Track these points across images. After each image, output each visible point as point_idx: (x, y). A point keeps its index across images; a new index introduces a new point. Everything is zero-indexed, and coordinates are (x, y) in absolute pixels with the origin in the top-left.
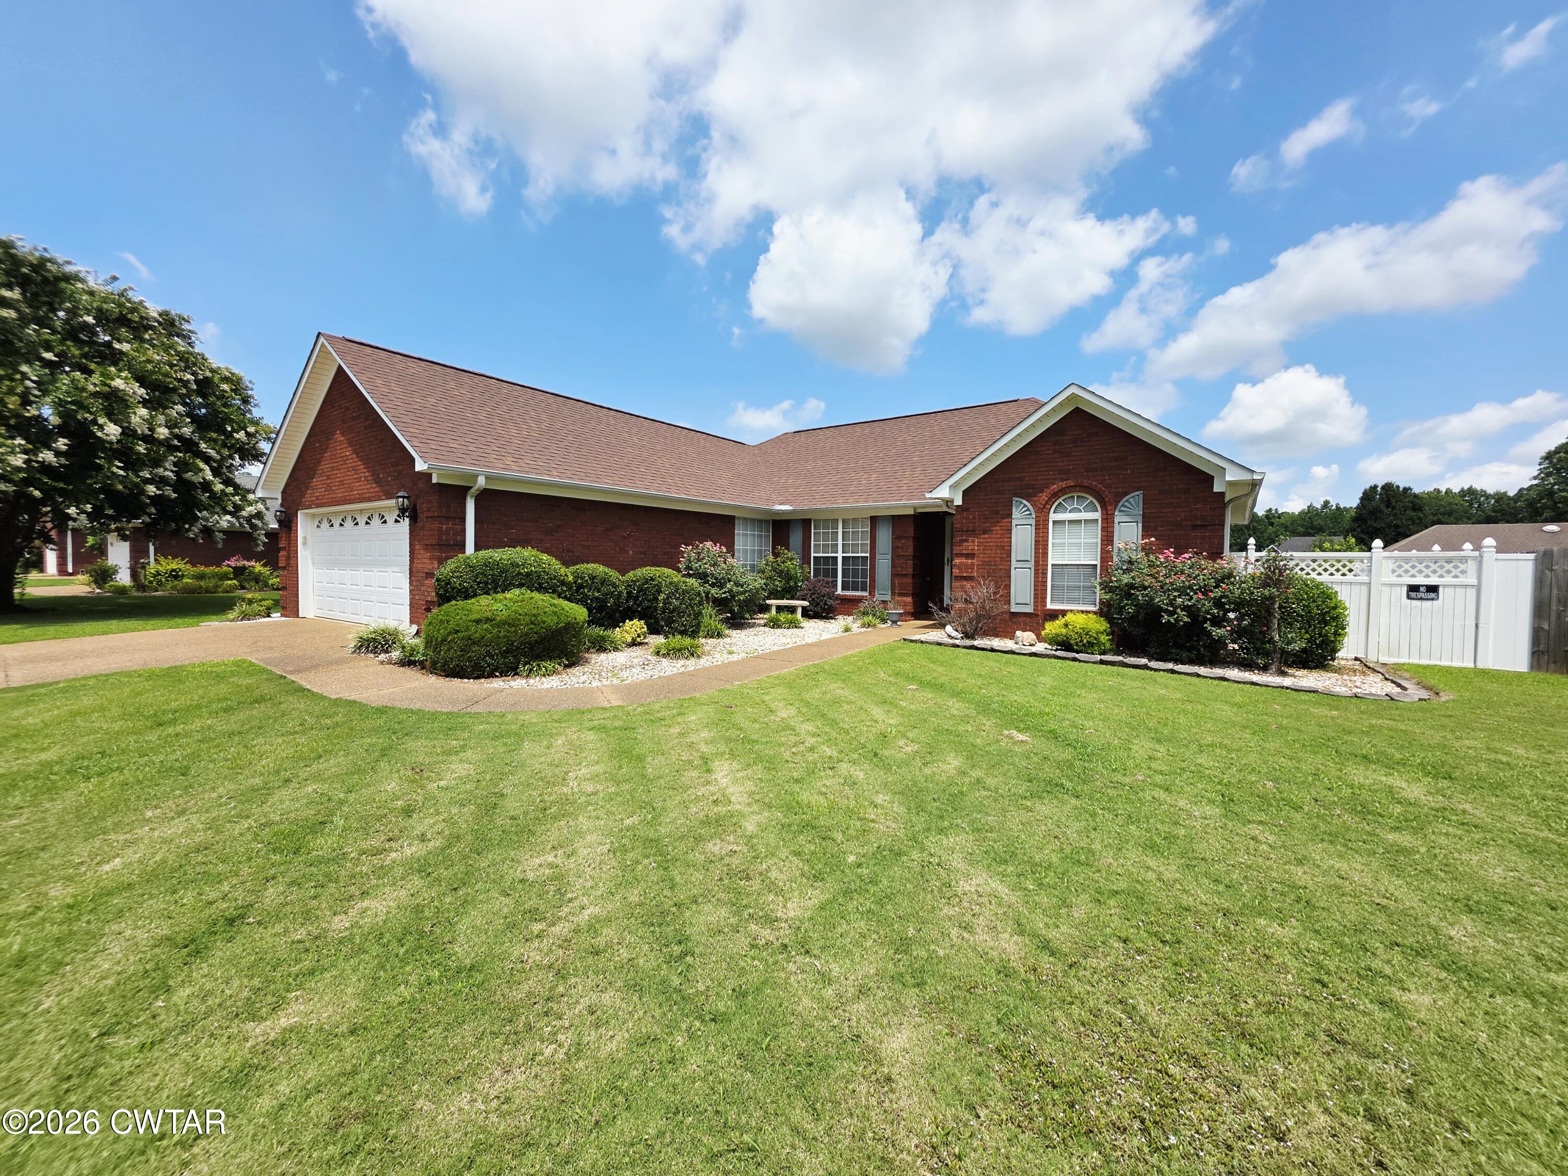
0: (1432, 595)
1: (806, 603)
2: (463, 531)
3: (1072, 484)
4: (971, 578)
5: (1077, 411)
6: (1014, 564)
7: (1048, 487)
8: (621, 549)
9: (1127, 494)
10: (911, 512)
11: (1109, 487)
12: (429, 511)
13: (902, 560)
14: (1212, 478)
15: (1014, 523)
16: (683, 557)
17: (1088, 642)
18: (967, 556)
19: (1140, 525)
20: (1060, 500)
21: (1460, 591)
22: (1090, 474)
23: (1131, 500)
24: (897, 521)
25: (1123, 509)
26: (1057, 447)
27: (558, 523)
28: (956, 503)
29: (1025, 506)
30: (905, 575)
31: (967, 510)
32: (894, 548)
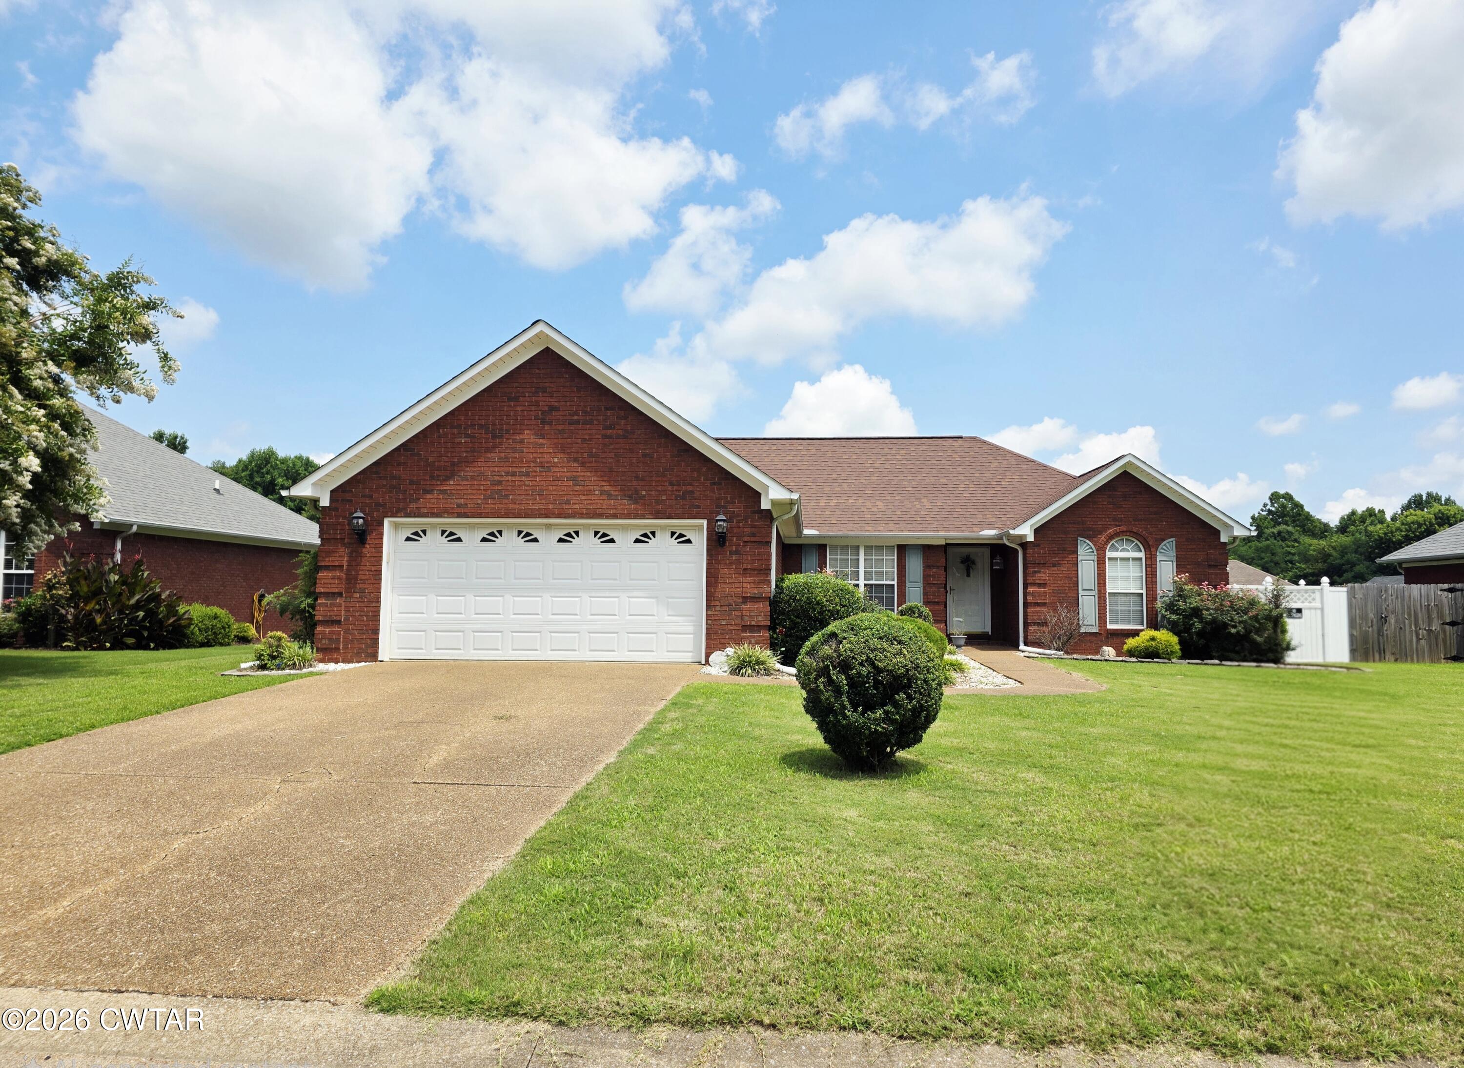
0: (1299, 615)
3: (1123, 530)
4: (1044, 604)
5: (1130, 475)
6: (1081, 592)
7: (1106, 531)
9: (1163, 540)
10: (941, 543)
11: (1150, 534)
13: (934, 589)
14: (1219, 531)
15: (1080, 558)
17: (1168, 651)
18: (1040, 585)
19: (1175, 564)
20: (1113, 542)
21: (1313, 611)
22: (1136, 523)
23: (1168, 545)
24: (928, 550)
25: (1162, 551)
26: (1112, 500)
28: (1028, 540)
29: (1088, 545)
30: (938, 603)
31: (1038, 546)
32: (926, 577)
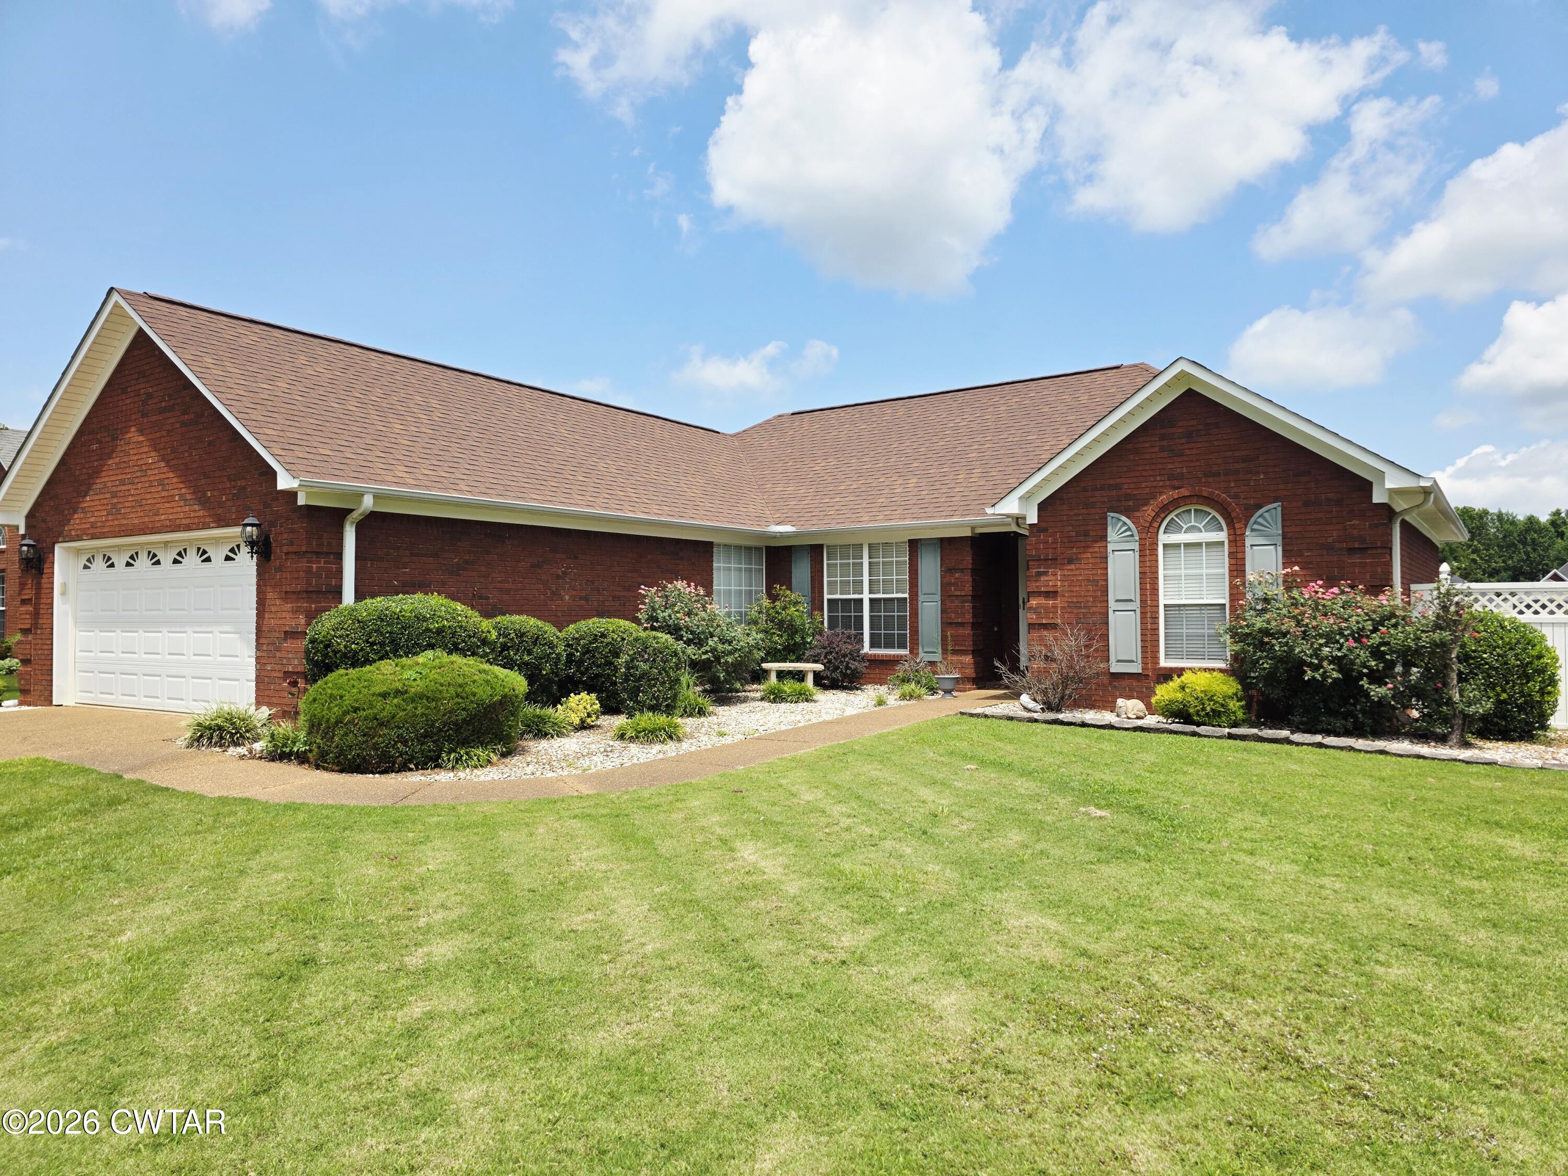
1: (819, 667)
2: (340, 572)
3: (1187, 494)
4: (1053, 627)
5: (1190, 393)
6: (1112, 605)
7: (1155, 498)
8: (553, 593)
9: (1260, 507)
10: (968, 533)
11: (1236, 497)
12: (291, 543)
13: (957, 603)
14: (1369, 485)
15: (1110, 547)
16: (644, 604)
17: (1212, 710)
18: (1047, 595)
19: (1280, 549)
20: (1172, 516)
22: (1211, 480)
23: (1266, 515)
24: (947, 545)
25: (1255, 527)
26: (1165, 443)
27: (467, 557)
28: (1028, 522)
29: (1125, 524)
30: (962, 624)
31: (1045, 530)
32: (945, 586)
